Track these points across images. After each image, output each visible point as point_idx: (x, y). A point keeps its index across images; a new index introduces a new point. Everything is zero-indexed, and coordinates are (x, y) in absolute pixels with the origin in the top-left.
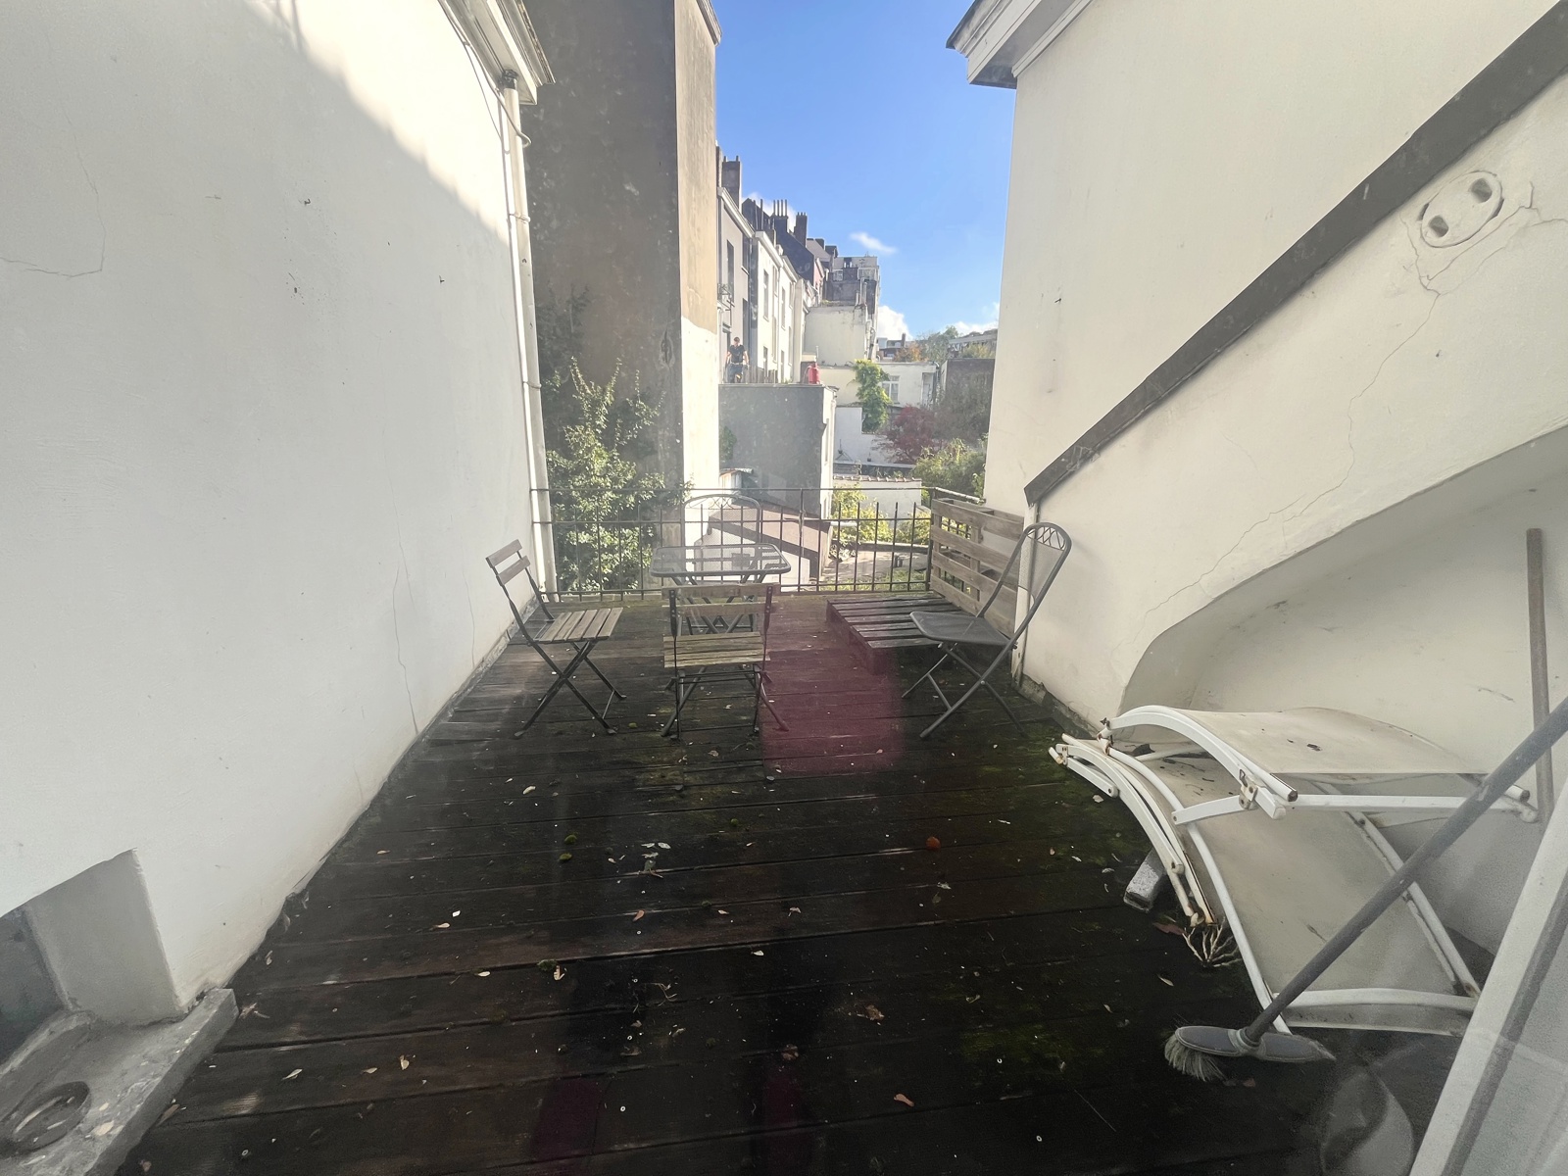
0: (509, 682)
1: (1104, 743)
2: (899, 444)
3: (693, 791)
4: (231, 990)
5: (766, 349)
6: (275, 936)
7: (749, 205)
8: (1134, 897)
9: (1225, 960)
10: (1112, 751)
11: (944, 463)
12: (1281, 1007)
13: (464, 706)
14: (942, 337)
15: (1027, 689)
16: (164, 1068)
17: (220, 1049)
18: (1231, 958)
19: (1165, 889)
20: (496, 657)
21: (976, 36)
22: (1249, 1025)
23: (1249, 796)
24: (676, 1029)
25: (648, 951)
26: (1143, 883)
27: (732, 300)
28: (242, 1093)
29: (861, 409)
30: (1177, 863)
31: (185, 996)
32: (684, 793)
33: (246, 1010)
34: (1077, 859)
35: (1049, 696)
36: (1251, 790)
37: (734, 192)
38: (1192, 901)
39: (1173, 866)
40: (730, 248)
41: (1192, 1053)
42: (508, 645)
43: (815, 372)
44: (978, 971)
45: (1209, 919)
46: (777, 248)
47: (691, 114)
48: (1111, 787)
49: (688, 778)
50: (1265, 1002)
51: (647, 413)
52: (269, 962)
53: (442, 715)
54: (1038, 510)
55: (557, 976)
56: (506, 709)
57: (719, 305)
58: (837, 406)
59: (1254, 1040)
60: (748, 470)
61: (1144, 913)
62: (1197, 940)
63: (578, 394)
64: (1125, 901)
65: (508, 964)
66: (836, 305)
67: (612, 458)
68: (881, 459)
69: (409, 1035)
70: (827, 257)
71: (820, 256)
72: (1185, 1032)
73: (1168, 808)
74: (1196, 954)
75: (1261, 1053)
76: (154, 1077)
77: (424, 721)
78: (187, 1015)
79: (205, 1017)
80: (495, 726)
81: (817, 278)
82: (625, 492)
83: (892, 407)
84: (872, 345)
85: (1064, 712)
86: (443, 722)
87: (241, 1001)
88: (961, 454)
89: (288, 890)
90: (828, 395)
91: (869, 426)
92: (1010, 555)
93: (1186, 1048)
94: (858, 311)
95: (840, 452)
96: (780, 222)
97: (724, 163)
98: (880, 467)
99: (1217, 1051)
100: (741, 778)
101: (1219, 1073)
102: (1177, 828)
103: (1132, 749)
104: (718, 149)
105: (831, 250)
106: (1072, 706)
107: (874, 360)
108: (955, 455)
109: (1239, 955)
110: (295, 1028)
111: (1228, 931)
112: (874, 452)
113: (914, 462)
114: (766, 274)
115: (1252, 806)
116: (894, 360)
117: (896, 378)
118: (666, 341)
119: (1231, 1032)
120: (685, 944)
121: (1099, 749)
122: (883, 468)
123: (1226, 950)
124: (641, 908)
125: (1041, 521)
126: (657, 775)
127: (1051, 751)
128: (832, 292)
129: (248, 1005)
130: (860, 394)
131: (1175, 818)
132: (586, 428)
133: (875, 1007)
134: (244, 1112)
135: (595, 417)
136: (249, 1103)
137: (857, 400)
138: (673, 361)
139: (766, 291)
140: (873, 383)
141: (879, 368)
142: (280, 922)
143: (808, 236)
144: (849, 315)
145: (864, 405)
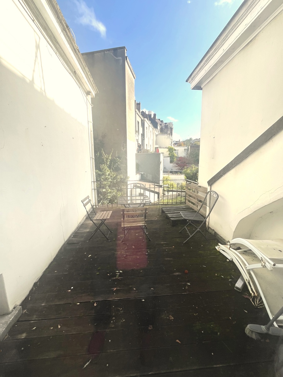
0: (86, 228)
1: (229, 246)
2: (179, 166)
3: (128, 257)
4: (21, 306)
5: (147, 145)
6: (32, 292)
7: (142, 112)
8: (237, 288)
9: (261, 306)
10: (231, 249)
11: (190, 170)
12: (275, 319)
13: (76, 234)
14: (189, 140)
15: (210, 231)
16: (5, 326)
17: (18, 321)
18: (262, 305)
19: (245, 286)
20: (83, 222)
21: (192, 80)
22: (266, 324)
23: (264, 264)
24: (123, 320)
25: (117, 299)
26: (239, 284)
27: (139, 134)
28: (23, 333)
29: (169, 158)
30: (247, 279)
31: (11, 308)
32: (126, 257)
33: (24, 311)
34: (223, 277)
35: (215, 232)
36: (264, 263)
37: (139, 109)
38: (252, 289)
39: (247, 280)
40: (138, 122)
41: (252, 332)
42: (86, 218)
43: (158, 150)
44: (197, 307)
45: (256, 295)
46: (149, 122)
47: (129, 94)
48: (231, 258)
49: (127, 253)
50: (271, 318)
51: (119, 161)
52: (30, 299)
53: (70, 237)
54: (211, 187)
55: (95, 305)
56: (85, 235)
57: (136, 135)
58: (164, 157)
59: (268, 329)
60: (143, 173)
61: (239, 292)
62: (253, 300)
63: (103, 157)
64: (235, 288)
65: (84, 301)
66: (163, 134)
67: (111, 171)
68: (175, 169)
69: (61, 319)
70: (161, 123)
71: (159, 123)
72: (250, 326)
73: (245, 265)
74: (253, 304)
75: (270, 332)
76: (3, 328)
77: (66, 239)
78: (11, 313)
79: (15, 314)
80: (82, 239)
81: (159, 128)
82: (114, 179)
83: (177, 157)
84: (172, 143)
85: (219, 237)
86: (71, 238)
87: (23, 309)
88: (194, 168)
89: (35, 281)
90: (161, 155)
91: (171, 162)
92: (205, 197)
93: (250, 330)
94: (168, 135)
95: (165, 168)
96: (150, 116)
97: (137, 103)
98: (175, 171)
99: (259, 332)
100: (139, 254)
101: (260, 338)
102: (247, 270)
103: (236, 248)
104: (135, 101)
105: (162, 121)
106: (221, 236)
107: (173, 146)
108: (192, 168)
109: (264, 305)
110: (35, 316)
111: (261, 298)
112: (173, 168)
113: (183, 170)
114: (146, 127)
115: (264, 266)
116: (177, 146)
117: (178, 150)
118: (123, 144)
119: (262, 326)
120: (126, 297)
121: (227, 248)
122: (175, 172)
123: (261, 303)
124: (115, 287)
125: (212, 190)
126: (120, 252)
127: (216, 247)
128: (162, 131)
129: (25, 310)
130: (169, 154)
131: (246, 268)
132: (105, 165)
133: (172, 316)
134: (23, 338)
135: (107, 162)
136: (24, 336)
138: (125, 149)
139: (147, 131)
140: (172, 152)
141: (174, 148)
142: (32, 289)
143: (156, 118)
144: (166, 136)
145: (170, 157)
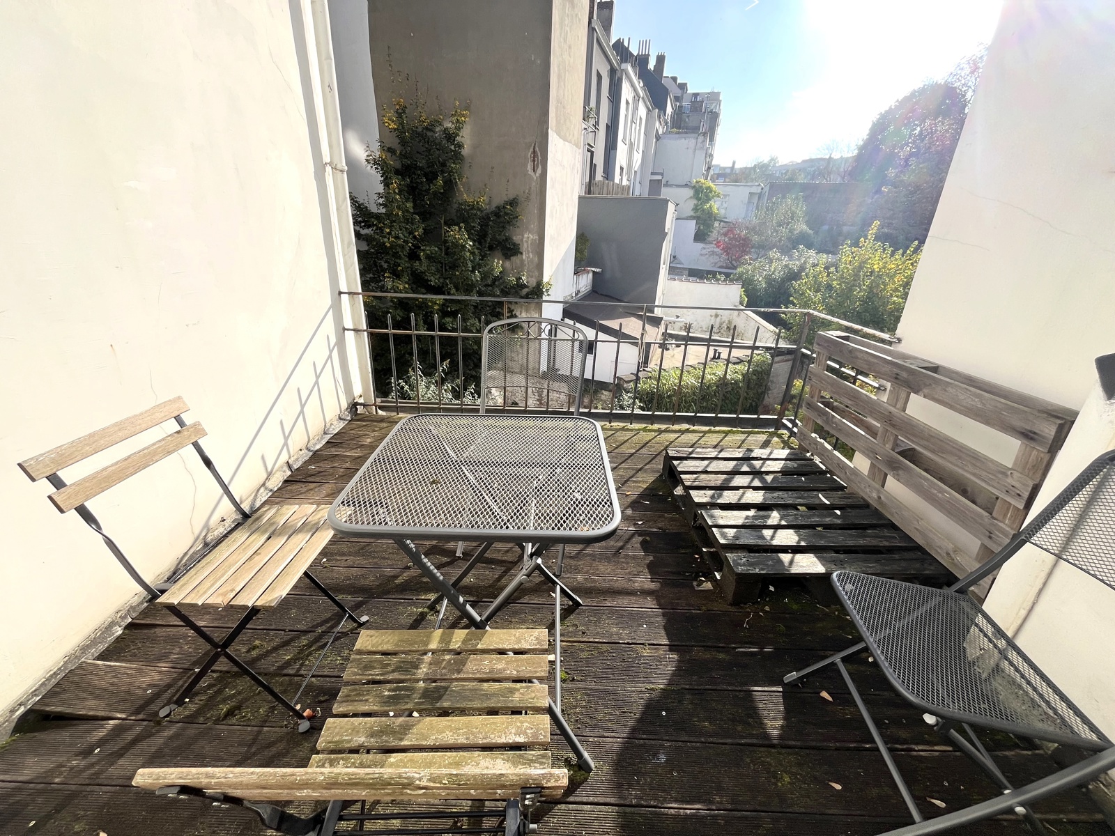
2: (723, 252)
5: (622, 168)
7: (619, 43)
14: (766, 165)
27: (597, 123)
29: (695, 221)
40: (599, 76)
46: (639, 82)
57: (586, 127)
58: (677, 219)
60: (599, 270)
63: (457, 199)
66: (682, 133)
67: (483, 256)
68: (706, 265)
70: (678, 92)
71: (673, 91)
81: (669, 110)
82: (493, 286)
83: (723, 221)
84: (708, 170)
88: (776, 262)
90: (671, 207)
91: (700, 237)
94: (701, 138)
95: (674, 257)
96: (644, 60)
98: (707, 271)
105: (683, 87)
107: (709, 182)
112: (703, 258)
113: (736, 268)
116: (726, 182)
118: (534, 152)
122: (709, 272)
128: (680, 124)
130: (695, 209)
137: (692, 213)
138: (539, 171)
140: (707, 200)
141: (713, 188)
143: (664, 75)
144: (694, 141)
145: (697, 218)
